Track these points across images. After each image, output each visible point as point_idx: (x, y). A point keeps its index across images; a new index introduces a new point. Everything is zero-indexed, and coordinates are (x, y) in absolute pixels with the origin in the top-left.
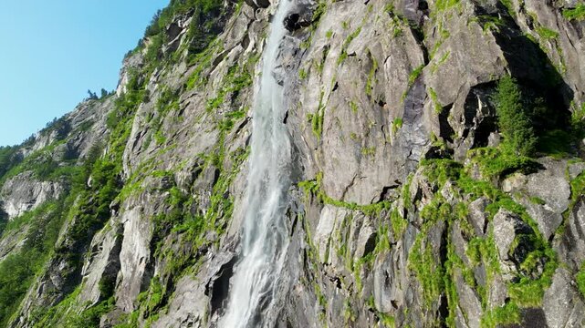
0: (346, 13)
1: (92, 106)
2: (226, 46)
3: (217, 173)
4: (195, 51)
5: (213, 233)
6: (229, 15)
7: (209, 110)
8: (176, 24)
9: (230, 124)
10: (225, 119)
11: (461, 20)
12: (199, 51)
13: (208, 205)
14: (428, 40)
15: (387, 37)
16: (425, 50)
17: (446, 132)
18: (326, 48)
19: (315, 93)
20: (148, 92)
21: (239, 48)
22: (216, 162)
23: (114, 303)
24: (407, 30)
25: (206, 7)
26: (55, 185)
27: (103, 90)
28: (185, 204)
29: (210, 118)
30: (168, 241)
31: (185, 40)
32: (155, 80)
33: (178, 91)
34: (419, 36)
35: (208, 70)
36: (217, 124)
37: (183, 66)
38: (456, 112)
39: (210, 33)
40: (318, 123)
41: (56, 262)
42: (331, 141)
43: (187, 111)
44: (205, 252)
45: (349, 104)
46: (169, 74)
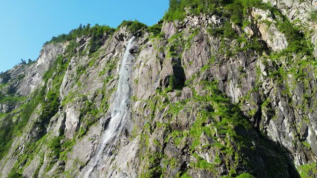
0: (147, 53)
1: (23, 67)
2: (106, 53)
3: (103, 96)
4: (92, 51)
5: (102, 113)
6: (106, 39)
7: (100, 75)
8: (84, 39)
9: (108, 81)
10: (106, 79)
11: (168, 62)
12: (94, 52)
13: (100, 106)
14: (163, 65)
15: (155, 62)
16: (162, 67)
17: (161, 84)
18: (141, 62)
19: (137, 74)
20: (70, 66)
21: (112, 54)
22: (103, 93)
23: (65, 137)
24: (159, 62)
25: (97, 34)
26: (4, 106)
27: (29, 60)
28: (91, 106)
29: (100, 78)
30: (85, 117)
31: (87, 47)
32: (74, 61)
33: (85, 67)
34: (161, 63)
35: (98, 60)
36: (103, 80)
37: (87, 57)
38: (163, 81)
39: (98, 45)
40: (137, 81)
41: (35, 127)
42: (140, 86)
43: (90, 75)
44: (99, 119)
45: (145, 78)
46: (80, 60)
